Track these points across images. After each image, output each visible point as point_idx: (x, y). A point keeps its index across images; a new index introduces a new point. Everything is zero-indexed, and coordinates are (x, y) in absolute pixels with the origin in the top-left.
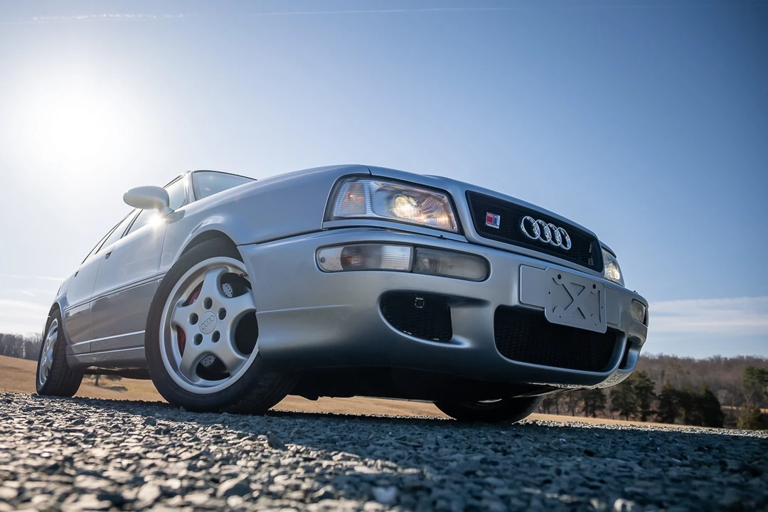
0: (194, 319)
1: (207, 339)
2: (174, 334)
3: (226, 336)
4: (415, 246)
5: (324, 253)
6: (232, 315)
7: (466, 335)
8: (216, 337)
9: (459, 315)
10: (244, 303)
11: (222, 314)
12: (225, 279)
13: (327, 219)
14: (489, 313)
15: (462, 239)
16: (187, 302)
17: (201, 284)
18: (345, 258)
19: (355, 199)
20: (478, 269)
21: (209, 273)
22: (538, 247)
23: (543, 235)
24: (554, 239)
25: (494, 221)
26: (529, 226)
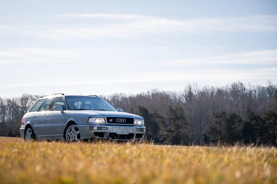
0: (71, 134)
1: (73, 137)
2: (68, 136)
3: (76, 137)
4: (98, 127)
5: (87, 127)
6: (77, 134)
7: (105, 136)
8: (75, 137)
9: (105, 134)
10: (78, 132)
11: (75, 134)
12: (75, 128)
13: (88, 123)
14: (108, 134)
15: (106, 124)
16: (70, 132)
17: (72, 129)
18: (90, 128)
19: (91, 120)
20: (106, 129)
21: (73, 127)
22: (119, 123)
23: (120, 121)
24: (122, 121)
25: (111, 120)
26: (117, 120)
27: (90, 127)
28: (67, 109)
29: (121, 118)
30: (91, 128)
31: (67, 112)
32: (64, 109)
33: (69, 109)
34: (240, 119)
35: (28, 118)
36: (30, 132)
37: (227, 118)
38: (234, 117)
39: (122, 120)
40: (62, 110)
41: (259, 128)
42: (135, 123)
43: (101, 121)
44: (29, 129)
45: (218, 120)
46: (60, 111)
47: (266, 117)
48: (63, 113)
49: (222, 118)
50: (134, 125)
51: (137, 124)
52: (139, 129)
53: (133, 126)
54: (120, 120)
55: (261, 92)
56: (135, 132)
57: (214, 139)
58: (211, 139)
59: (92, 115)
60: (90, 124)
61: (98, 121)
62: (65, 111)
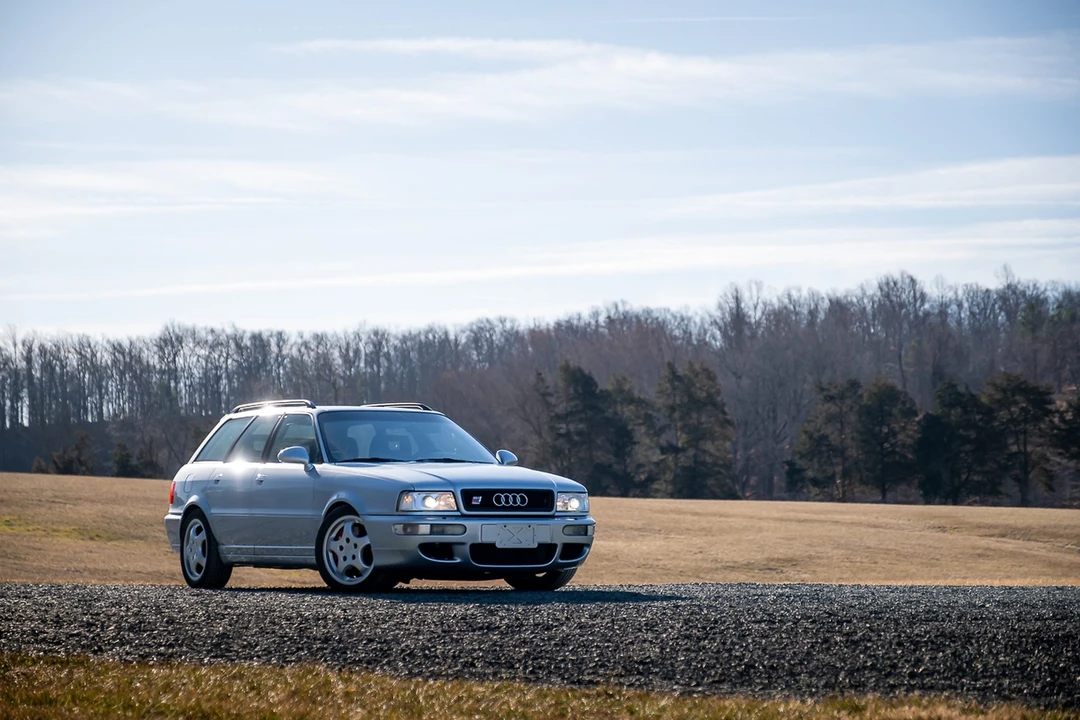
0: (341, 548)
1: (349, 558)
2: (330, 555)
3: (359, 556)
4: (432, 525)
5: (396, 526)
6: (361, 547)
7: (459, 557)
8: (354, 557)
9: (457, 549)
10: (366, 541)
11: (356, 546)
12: (355, 525)
13: (397, 510)
14: (467, 548)
15: (458, 513)
16: (336, 539)
17: (343, 528)
18: (405, 529)
19: (408, 501)
20: (461, 530)
21: (346, 523)
22: (503, 508)
23: (507, 502)
24: (515, 502)
25: (477, 500)
26: (498, 500)
27: (406, 526)
28: (325, 458)
29: (510, 491)
30: (410, 528)
31: (325, 468)
32: (315, 457)
33: (332, 460)
34: (908, 406)
35: (193, 482)
36: (198, 531)
37: (865, 400)
38: (888, 397)
39: (514, 497)
40: (307, 461)
41: (973, 434)
42: (559, 505)
43: (442, 503)
44: (197, 522)
45: (833, 409)
46: (302, 466)
47: (998, 396)
48: (312, 472)
49: (848, 402)
50: (557, 514)
51: (564, 509)
52: (572, 528)
53: (553, 517)
54: (507, 498)
55: (978, 305)
56: (561, 540)
57: (820, 476)
58: (810, 474)
59: (412, 485)
60: (407, 513)
61: (432, 503)
62: (318, 467)
